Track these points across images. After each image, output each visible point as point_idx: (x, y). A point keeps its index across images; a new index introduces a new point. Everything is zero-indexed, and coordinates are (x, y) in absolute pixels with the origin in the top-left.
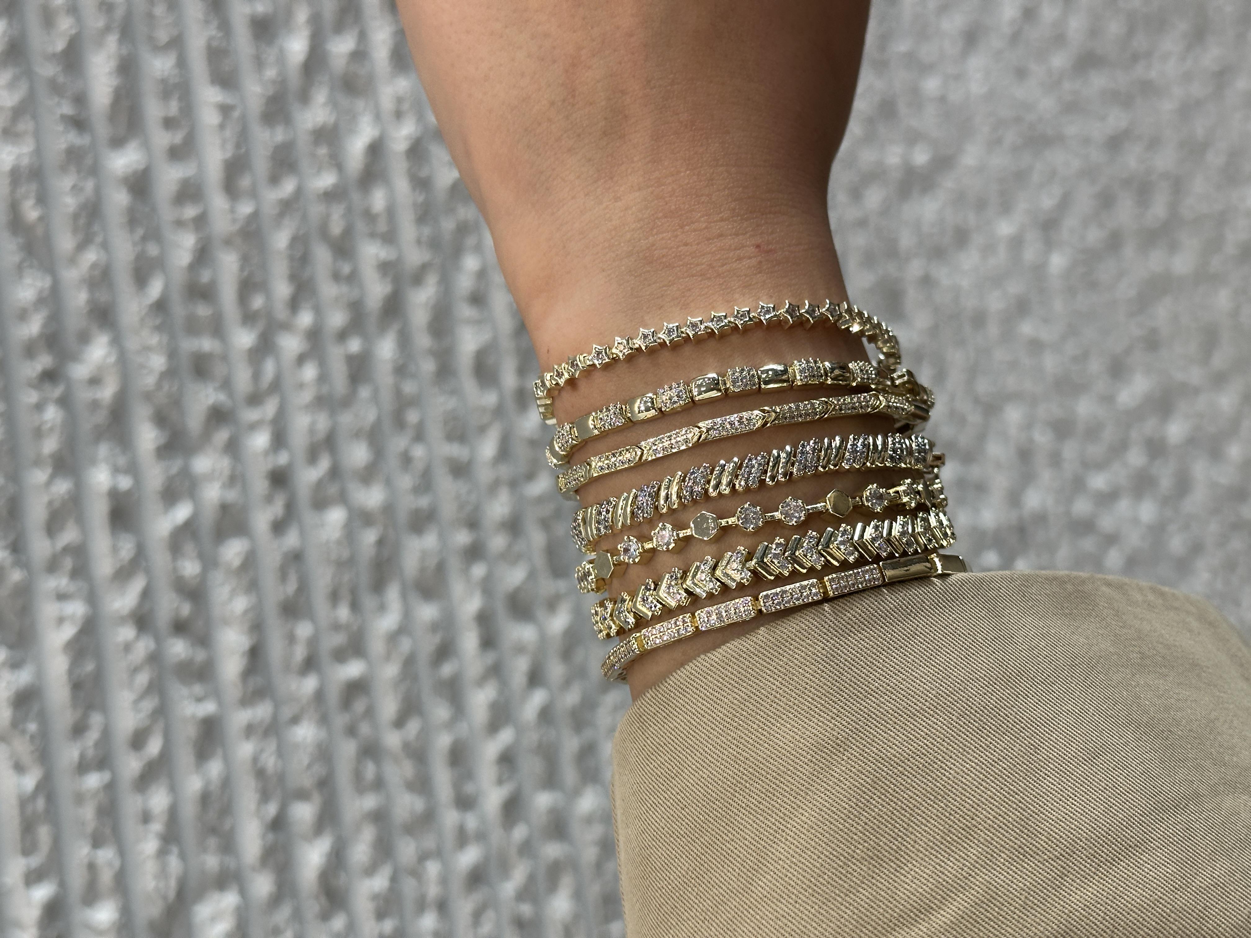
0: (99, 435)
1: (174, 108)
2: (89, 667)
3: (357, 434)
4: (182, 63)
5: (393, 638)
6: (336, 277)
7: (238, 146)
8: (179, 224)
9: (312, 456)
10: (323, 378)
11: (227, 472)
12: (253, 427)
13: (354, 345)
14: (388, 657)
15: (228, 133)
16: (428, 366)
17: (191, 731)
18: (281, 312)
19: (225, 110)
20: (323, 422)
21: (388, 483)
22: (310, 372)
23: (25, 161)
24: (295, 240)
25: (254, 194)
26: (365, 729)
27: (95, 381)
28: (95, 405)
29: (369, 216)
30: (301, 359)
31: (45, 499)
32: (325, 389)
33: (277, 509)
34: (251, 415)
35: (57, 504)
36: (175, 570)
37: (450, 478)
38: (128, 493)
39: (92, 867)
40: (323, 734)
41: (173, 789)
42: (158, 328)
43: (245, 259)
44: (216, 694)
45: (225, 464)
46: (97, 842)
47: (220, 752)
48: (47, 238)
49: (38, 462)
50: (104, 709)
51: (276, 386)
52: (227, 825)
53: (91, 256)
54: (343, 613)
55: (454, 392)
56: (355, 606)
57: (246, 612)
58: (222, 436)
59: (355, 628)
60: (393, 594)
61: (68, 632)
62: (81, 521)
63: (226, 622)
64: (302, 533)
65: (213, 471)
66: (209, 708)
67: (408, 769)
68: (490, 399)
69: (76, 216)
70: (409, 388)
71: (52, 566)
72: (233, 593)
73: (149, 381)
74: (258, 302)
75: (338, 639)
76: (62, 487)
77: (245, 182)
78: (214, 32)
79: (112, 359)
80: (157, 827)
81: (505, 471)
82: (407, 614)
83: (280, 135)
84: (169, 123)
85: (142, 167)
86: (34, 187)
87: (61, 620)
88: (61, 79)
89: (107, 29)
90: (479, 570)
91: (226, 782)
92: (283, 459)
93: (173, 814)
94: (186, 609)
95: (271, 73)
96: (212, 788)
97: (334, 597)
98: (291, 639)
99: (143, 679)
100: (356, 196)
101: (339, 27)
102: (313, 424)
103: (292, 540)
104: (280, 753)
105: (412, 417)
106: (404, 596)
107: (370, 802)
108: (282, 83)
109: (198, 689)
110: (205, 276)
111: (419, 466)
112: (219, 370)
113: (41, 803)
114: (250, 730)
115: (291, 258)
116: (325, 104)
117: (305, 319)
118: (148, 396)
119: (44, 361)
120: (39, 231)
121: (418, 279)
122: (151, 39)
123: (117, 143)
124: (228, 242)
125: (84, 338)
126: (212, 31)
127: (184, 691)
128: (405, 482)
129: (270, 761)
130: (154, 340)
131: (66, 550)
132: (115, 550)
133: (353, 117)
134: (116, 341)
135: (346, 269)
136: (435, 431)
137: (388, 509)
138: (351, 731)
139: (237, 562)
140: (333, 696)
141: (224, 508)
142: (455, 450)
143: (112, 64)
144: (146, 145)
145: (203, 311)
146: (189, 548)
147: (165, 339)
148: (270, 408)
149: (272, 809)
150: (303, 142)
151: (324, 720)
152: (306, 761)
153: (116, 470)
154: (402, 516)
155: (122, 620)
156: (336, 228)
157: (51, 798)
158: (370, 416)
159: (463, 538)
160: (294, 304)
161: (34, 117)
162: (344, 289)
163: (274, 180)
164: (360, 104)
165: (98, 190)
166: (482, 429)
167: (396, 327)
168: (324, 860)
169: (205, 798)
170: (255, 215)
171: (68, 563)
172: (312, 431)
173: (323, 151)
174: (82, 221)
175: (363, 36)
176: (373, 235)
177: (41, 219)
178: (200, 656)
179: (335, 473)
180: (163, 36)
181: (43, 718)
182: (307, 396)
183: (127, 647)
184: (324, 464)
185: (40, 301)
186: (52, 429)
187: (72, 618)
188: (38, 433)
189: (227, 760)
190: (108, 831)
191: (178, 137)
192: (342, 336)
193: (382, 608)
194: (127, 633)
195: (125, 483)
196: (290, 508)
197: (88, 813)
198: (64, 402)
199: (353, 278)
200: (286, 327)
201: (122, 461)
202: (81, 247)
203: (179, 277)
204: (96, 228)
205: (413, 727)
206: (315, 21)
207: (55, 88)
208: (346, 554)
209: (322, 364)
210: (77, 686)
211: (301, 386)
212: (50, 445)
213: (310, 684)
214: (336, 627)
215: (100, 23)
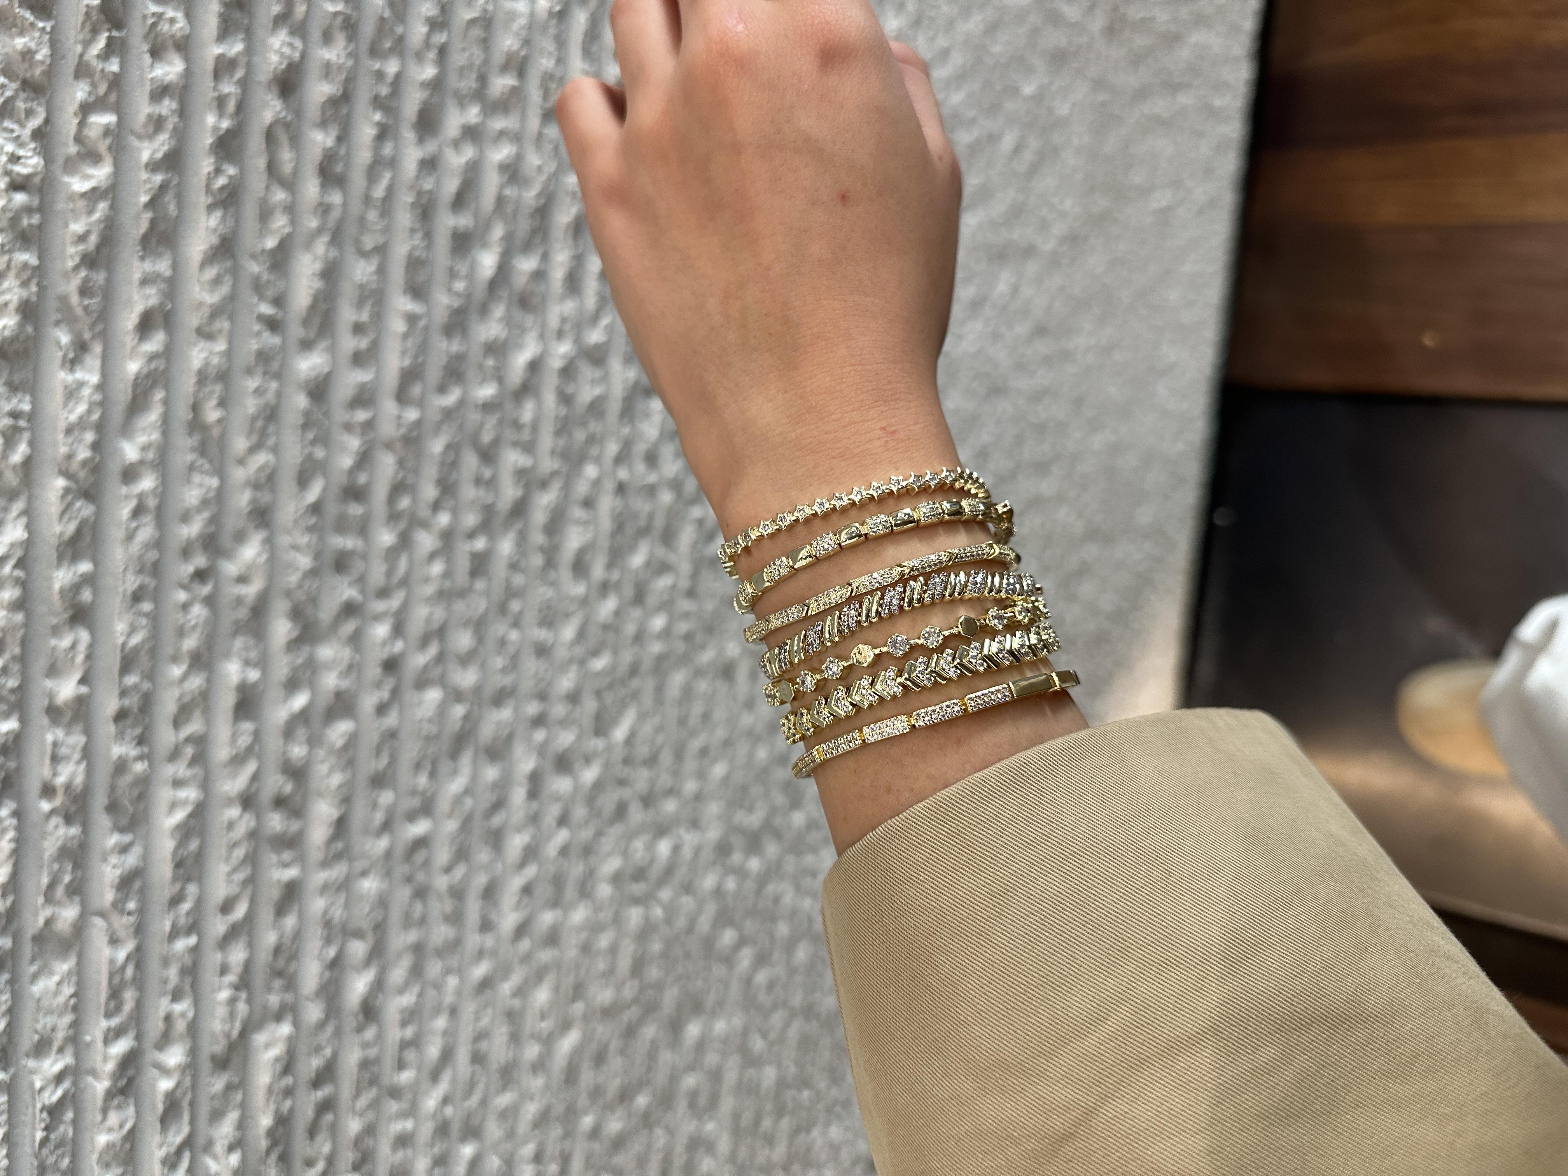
0: (238, 629)
1: (364, 316)
2: (193, 845)
3: (466, 624)
4: (381, 270)
5: (458, 800)
6: (478, 481)
7: (416, 357)
8: (348, 427)
9: (424, 642)
10: (447, 574)
11: (346, 662)
12: (377, 618)
13: (480, 544)
14: (450, 815)
15: (410, 343)
16: (537, 560)
17: (275, 894)
18: (424, 512)
19: (412, 319)
20: (439, 614)
21: (483, 666)
22: (437, 568)
23: (215, 360)
24: (448, 447)
25: (420, 403)
26: (420, 877)
27: (242, 579)
28: (239, 601)
29: (517, 425)
30: (432, 556)
31: (176, 692)
32: (447, 584)
33: (385, 694)
34: (380, 606)
35: (187, 699)
36: (284, 753)
37: (533, 657)
38: (255, 685)
39: (168, 1019)
40: (384, 886)
41: (250, 946)
42: (310, 529)
43: (401, 463)
44: (301, 859)
45: (346, 654)
46: (176, 996)
47: (296, 907)
48: (222, 443)
49: (175, 659)
50: (200, 879)
51: (405, 582)
52: (292, 969)
53: (262, 458)
54: (422, 780)
55: (552, 584)
56: (433, 775)
57: (340, 786)
58: (349, 627)
59: (429, 794)
60: (466, 759)
61: (180, 815)
62: (207, 711)
63: (320, 794)
64: (401, 713)
65: (334, 660)
66: (292, 873)
67: (448, 906)
68: (579, 589)
69: (254, 419)
70: (518, 580)
71: (174, 755)
72: (332, 770)
73: (293, 579)
74: (404, 503)
75: (414, 802)
76: (196, 682)
77: (416, 390)
78: (417, 242)
79: (263, 558)
80: (231, 978)
81: (579, 650)
82: (474, 778)
83: (455, 347)
84: (358, 329)
85: (326, 370)
86: (218, 388)
87: (174, 806)
88: (265, 277)
89: (319, 231)
90: (540, 735)
91: (298, 935)
92: (399, 646)
93: (248, 966)
94: (288, 788)
95: (460, 286)
96: (285, 940)
97: (418, 767)
98: (374, 806)
99: (240, 853)
100: (509, 406)
101: (527, 247)
102: (431, 614)
103: (391, 720)
104: (347, 905)
105: (515, 606)
106: (475, 762)
107: (412, 936)
108: (468, 296)
109: (287, 856)
110: (362, 478)
111: (511, 649)
112: (358, 566)
113: (130, 972)
114: (325, 888)
115: (442, 464)
116: (501, 320)
117: (444, 519)
118: (288, 594)
119: (200, 561)
120: (216, 432)
121: (544, 484)
122: (357, 242)
123: (306, 345)
124: (389, 446)
125: (240, 537)
126: (417, 240)
127: (274, 858)
128: (499, 662)
129: (337, 913)
130: (304, 540)
131: (188, 740)
132: (234, 737)
133: (522, 330)
134: (269, 542)
135: (487, 473)
136: (531, 617)
137: (478, 689)
138: (409, 879)
139: (340, 743)
140: (399, 851)
141: (339, 695)
142: (542, 634)
143: (318, 266)
144: (332, 350)
145: (355, 510)
146: (301, 733)
147: (315, 538)
148: (394, 603)
149: (332, 952)
150: (475, 353)
151: (388, 874)
152: (367, 909)
153: (247, 663)
154: (488, 692)
155: (229, 802)
156: (487, 437)
157: (139, 966)
158: (480, 605)
159: (532, 708)
160: (436, 506)
161: (231, 318)
162: (482, 493)
163: (442, 389)
164: (529, 320)
165: (279, 394)
166: (567, 615)
167: (518, 526)
168: (367, 988)
169: (277, 950)
170: (418, 423)
171: (189, 751)
172: (428, 621)
173: (490, 362)
174: (260, 423)
175: (545, 257)
176: (515, 444)
177: (219, 421)
178: (295, 826)
179: (440, 658)
180: (369, 242)
181: (143, 896)
182: (429, 590)
183: (231, 825)
184: (433, 650)
185: (205, 502)
186: (194, 627)
187: (185, 802)
188: (181, 633)
189: (301, 917)
190: (187, 987)
191: (364, 343)
192: (471, 535)
193: (455, 772)
194: (234, 812)
195: (254, 675)
196: (395, 693)
197: (173, 973)
198: (210, 601)
199: (491, 484)
200: (425, 525)
201: (253, 655)
202: (253, 450)
203: (339, 479)
204: (271, 428)
205: (459, 872)
206: (508, 238)
207: (258, 287)
208: (434, 730)
209: (449, 561)
210: (179, 864)
211: (427, 580)
212: (190, 643)
213: (383, 843)
214: (414, 792)
215: (314, 224)
